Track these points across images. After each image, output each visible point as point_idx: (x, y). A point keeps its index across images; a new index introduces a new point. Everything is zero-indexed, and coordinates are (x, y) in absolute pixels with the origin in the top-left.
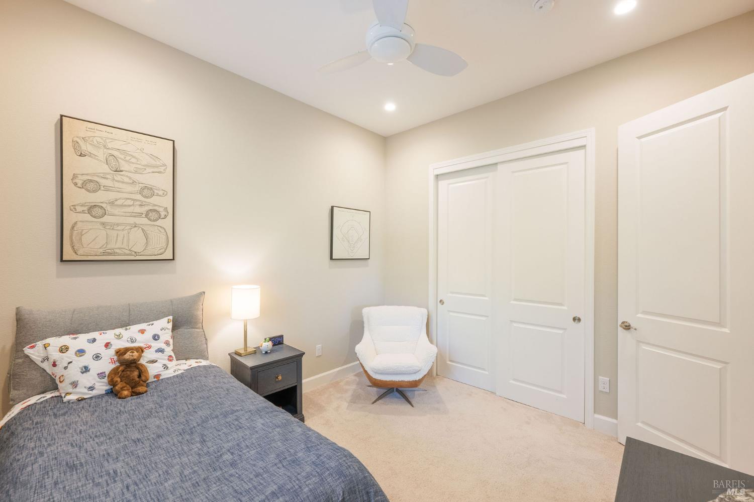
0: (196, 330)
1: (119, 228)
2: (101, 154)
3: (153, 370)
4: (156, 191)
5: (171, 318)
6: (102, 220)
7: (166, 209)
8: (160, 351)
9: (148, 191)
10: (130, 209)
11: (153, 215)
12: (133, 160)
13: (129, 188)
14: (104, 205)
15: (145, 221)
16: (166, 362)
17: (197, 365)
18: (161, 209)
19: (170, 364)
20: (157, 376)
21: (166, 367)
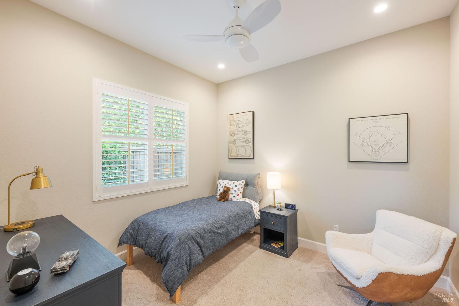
0: (253, 188)
1: (239, 147)
2: (235, 124)
3: (231, 196)
4: (248, 133)
5: (244, 181)
6: (235, 145)
7: (250, 139)
8: (235, 191)
9: (246, 133)
10: (241, 141)
11: (247, 142)
12: (242, 123)
13: (241, 133)
14: (236, 140)
15: (245, 144)
16: (236, 196)
17: (249, 202)
18: (249, 139)
19: (237, 197)
20: (231, 199)
21: (235, 197)
